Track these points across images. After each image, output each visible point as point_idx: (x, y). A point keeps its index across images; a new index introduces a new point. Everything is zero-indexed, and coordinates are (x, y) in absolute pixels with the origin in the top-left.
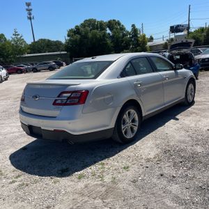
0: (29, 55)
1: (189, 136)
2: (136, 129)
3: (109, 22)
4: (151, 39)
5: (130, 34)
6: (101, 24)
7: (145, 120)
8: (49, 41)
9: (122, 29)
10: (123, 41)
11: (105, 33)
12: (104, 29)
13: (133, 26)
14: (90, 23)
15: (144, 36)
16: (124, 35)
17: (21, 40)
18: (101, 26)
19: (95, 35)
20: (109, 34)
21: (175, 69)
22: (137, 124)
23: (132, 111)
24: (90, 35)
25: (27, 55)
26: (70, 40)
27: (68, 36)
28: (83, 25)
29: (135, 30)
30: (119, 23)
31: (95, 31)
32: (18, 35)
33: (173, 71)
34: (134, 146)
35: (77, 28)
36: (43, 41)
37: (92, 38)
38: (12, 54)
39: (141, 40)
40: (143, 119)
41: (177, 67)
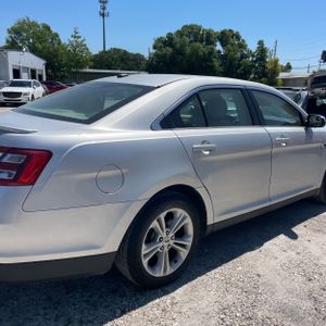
0: (91, 71)
1: (310, 296)
2: (184, 254)
3: (223, 33)
4: (288, 68)
5: (253, 56)
6: (209, 34)
7: (213, 234)
8: (125, 52)
9: (242, 46)
10: (239, 66)
11: (212, 49)
12: (213, 43)
13: (261, 43)
14: (192, 32)
15: (276, 61)
16: (243, 56)
17: (82, 45)
18: (209, 38)
19: (195, 51)
20: (219, 52)
21: (307, 125)
22: (189, 242)
23: (180, 212)
24: (188, 50)
25: (88, 70)
26: (156, 54)
27: (155, 47)
28: (180, 33)
29: (262, 51)
30: (238, 36)
31: (198, 44)
32: (79, 37)
33: (301, 129)
34: (166, 300)
35: (170, 36)
36: (116, 51)
37: (191, 55)
38: (65, 65)
39: (269, 67)
40: (209, 231)
41: (314, 120)
